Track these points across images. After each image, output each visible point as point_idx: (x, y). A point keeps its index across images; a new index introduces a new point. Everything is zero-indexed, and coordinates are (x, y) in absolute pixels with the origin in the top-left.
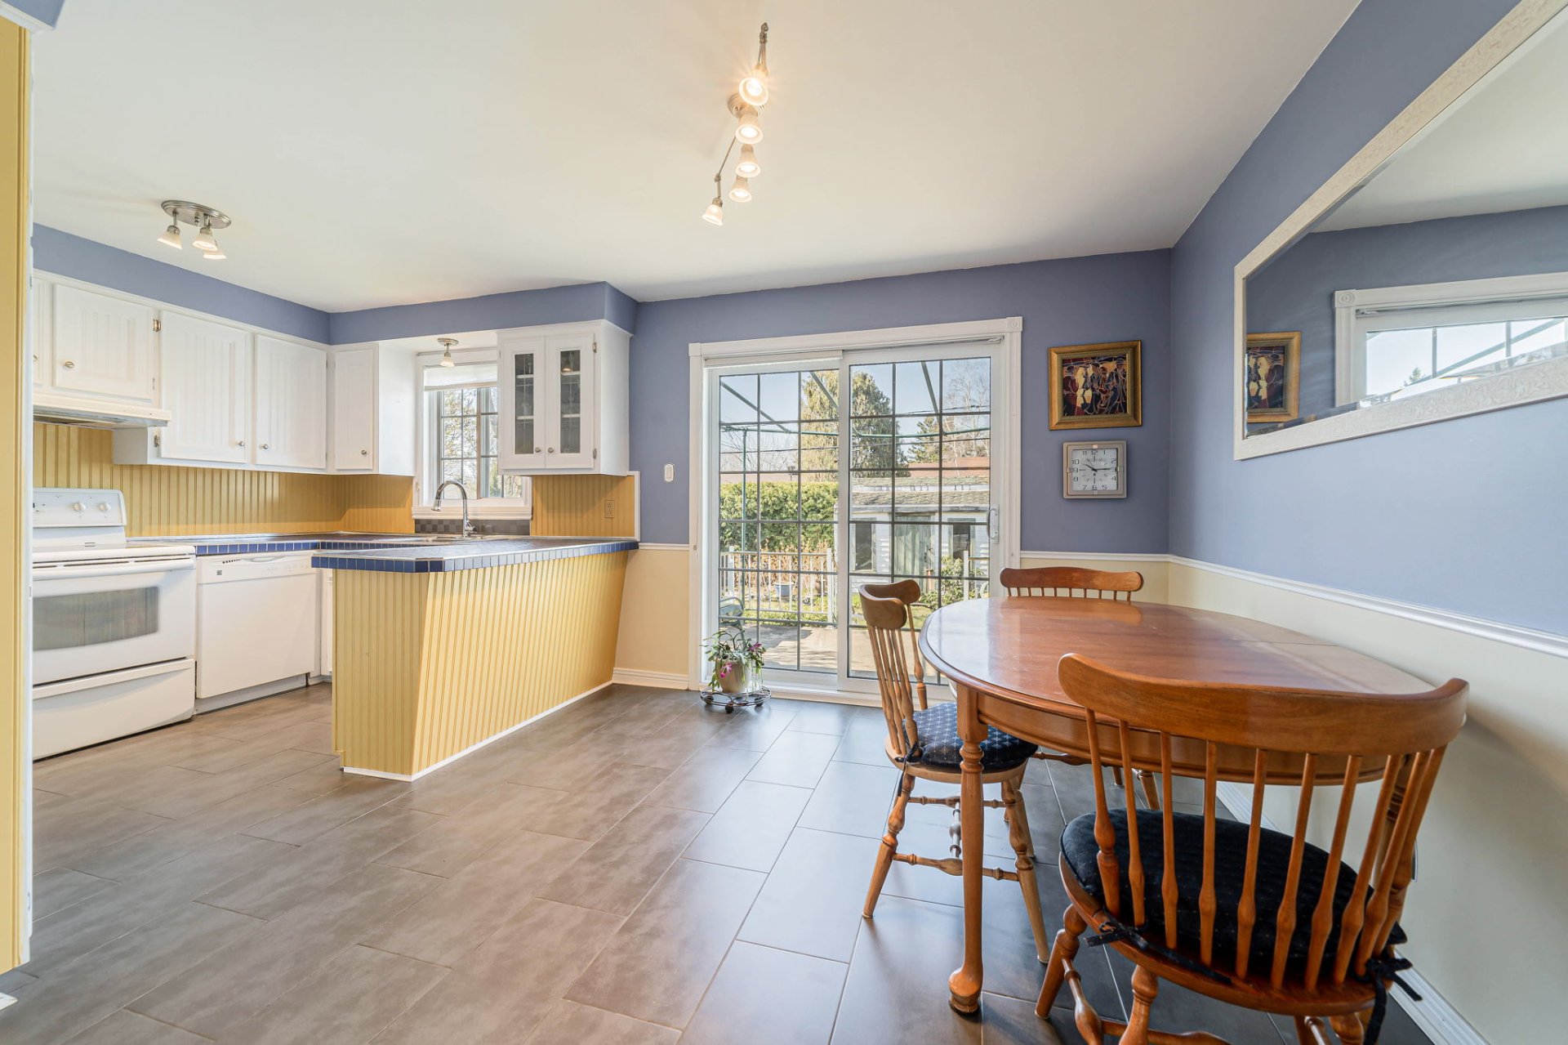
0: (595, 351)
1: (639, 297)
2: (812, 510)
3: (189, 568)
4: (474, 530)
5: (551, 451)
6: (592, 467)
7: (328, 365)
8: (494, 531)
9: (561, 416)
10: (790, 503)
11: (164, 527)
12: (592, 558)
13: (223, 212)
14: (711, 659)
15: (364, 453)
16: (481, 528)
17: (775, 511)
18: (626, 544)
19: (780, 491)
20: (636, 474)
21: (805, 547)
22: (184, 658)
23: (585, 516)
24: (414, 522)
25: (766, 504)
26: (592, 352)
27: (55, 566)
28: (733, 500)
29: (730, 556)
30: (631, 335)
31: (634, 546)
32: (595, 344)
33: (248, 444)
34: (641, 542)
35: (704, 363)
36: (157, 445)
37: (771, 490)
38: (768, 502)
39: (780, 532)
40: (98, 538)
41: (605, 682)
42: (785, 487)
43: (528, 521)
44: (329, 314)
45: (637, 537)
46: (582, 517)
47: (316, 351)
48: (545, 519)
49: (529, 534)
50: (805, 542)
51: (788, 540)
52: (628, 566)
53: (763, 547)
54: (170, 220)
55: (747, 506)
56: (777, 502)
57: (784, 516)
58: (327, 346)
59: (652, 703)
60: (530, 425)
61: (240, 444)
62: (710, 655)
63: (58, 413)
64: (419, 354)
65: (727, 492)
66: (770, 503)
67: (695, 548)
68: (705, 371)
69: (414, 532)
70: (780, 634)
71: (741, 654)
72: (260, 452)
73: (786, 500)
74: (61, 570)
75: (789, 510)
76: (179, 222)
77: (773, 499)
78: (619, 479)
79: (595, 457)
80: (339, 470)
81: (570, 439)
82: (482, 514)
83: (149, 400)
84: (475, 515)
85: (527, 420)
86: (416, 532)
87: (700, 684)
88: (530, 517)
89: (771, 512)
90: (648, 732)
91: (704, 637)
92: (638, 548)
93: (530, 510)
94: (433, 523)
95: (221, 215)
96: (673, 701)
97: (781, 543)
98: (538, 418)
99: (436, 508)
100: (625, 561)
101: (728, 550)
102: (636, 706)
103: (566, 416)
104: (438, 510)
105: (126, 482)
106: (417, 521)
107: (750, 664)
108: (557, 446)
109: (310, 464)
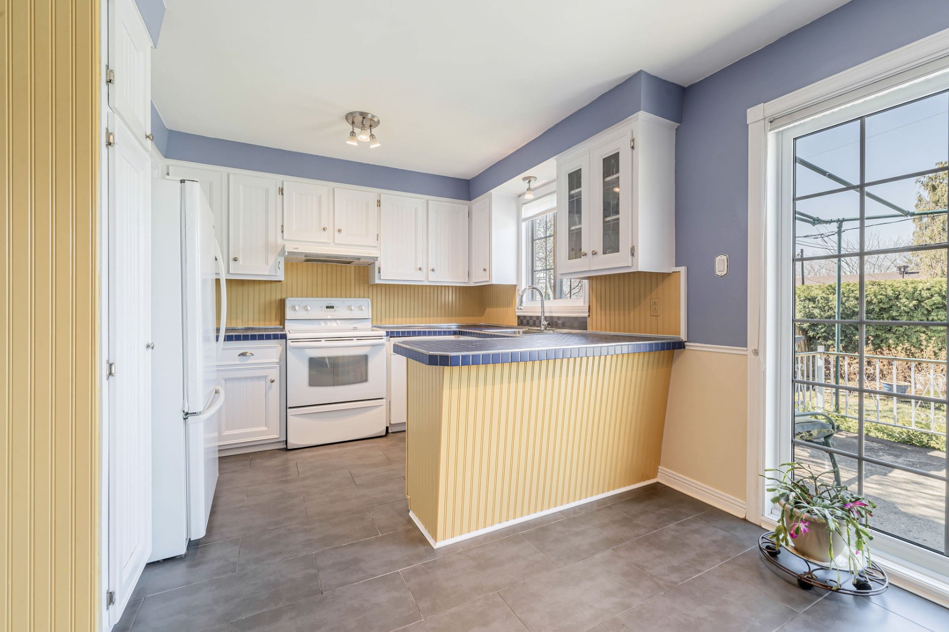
0: (633, 148)
1: (684, 81)
2: (937, 308)
3: (383, 345)
4: (549, 324)
5: (594, 253)
6: (630, 265)
7: (469, 214)
8: (564, 326)
9: (604, 219)
10: (904, 300)
11: (392, 319)
12: (639, 355)
13: (374, 114)
14: (775, 500)
15: (485, 270)
16: (554, 323)
17: (882, 309)
18: (668, 344)
19: (889, 289)
20: (683, 270)
21: (927, 346)
22: (382, 398)
23: (632, 313)
24: (517, 317)
25: (869, 303)
26: (630, 149)
27: (321, 341)
28: (827, 299)
29: (818, 356)
30: (677, 125)
31: (680, 345)
32: (633, 140)
33: (424, 269)
34: (688, 341)
35: (768, 126)
36: (379, 272)
37: (876, 288)
38: (872, 300)
39: (889, 330)
40: (359, 325)
41: (649, 479)
42: (896, 285)
43: (585, 318)
44: (469, 180)
45: (683, 336)
46: (629, 314)
47: (461, 206)
48: (599, 316)
49: (587, 330)
50: (927, 341)
51: (901, 338)
52: (673, 366)
53: (867, 344)
54: (349, 127)
55: (844, 304)
56: (885, 300)
57: (895, 314)
58: (469, 202)
59: (695, 526)
60: (578, 233)
61: (420, 269)
62: (777, 494)
63: (328, 257)
64: (520, 196)
65: (820, 292)
66: (875, 301)
67: (756, 352)
68: (771, 136)
69: (516, 325)
70: (897, 456)
71: (827, 512)
72: (431, 273)
73: (897, 298)
74: (323, 343)
75: (902, 308)
76: (355, 128)
77: (879, 297)
78: (663, 276)
79: (633, 255)
80: (475, 283)
81: (611, 242)
82: (555, 312)
83: (376, 247)
84: (551, 312)
85: (576, 229)
86: (518, 325)
87: (762, 518)
88: (587, 315)
89: (877, 309)
90: (674, 577)
91: (769, 464)
92: (684, 347)
93: (588, 309)
94: (527, 319)
95: (373, 116)
96: (721, 533)
97: (891, 341)
98: (584, 226)
99: (520, 308)
100: (670, 361)
101: (816, 350)
102: (672, 525)
103: (608, 219)
104: (521, 309)
105: (370, 294)
106: (519, 317)
107: (844, 530)
108: (599, 248)
109: (460, 281)
